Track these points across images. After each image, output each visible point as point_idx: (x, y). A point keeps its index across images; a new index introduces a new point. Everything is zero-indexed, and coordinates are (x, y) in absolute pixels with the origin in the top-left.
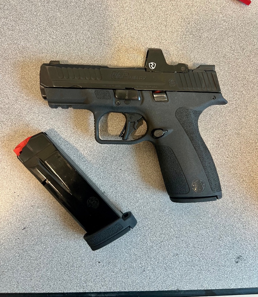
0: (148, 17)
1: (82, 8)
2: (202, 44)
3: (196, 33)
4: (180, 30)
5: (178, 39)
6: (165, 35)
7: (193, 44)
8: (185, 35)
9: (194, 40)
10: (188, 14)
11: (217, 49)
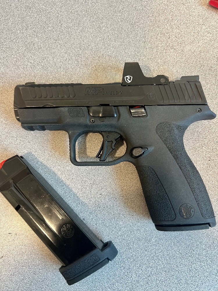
0: (126, 35)
1: (59, 32)
2: (184, 57)
3: (178, 47)
4: (160, 45)
5: (158, 54)
6: (144, 52)
7: (174, 59)
8: (166, 50)
9: (175, 54)
10: (168, 29)
11: (201, 62)
